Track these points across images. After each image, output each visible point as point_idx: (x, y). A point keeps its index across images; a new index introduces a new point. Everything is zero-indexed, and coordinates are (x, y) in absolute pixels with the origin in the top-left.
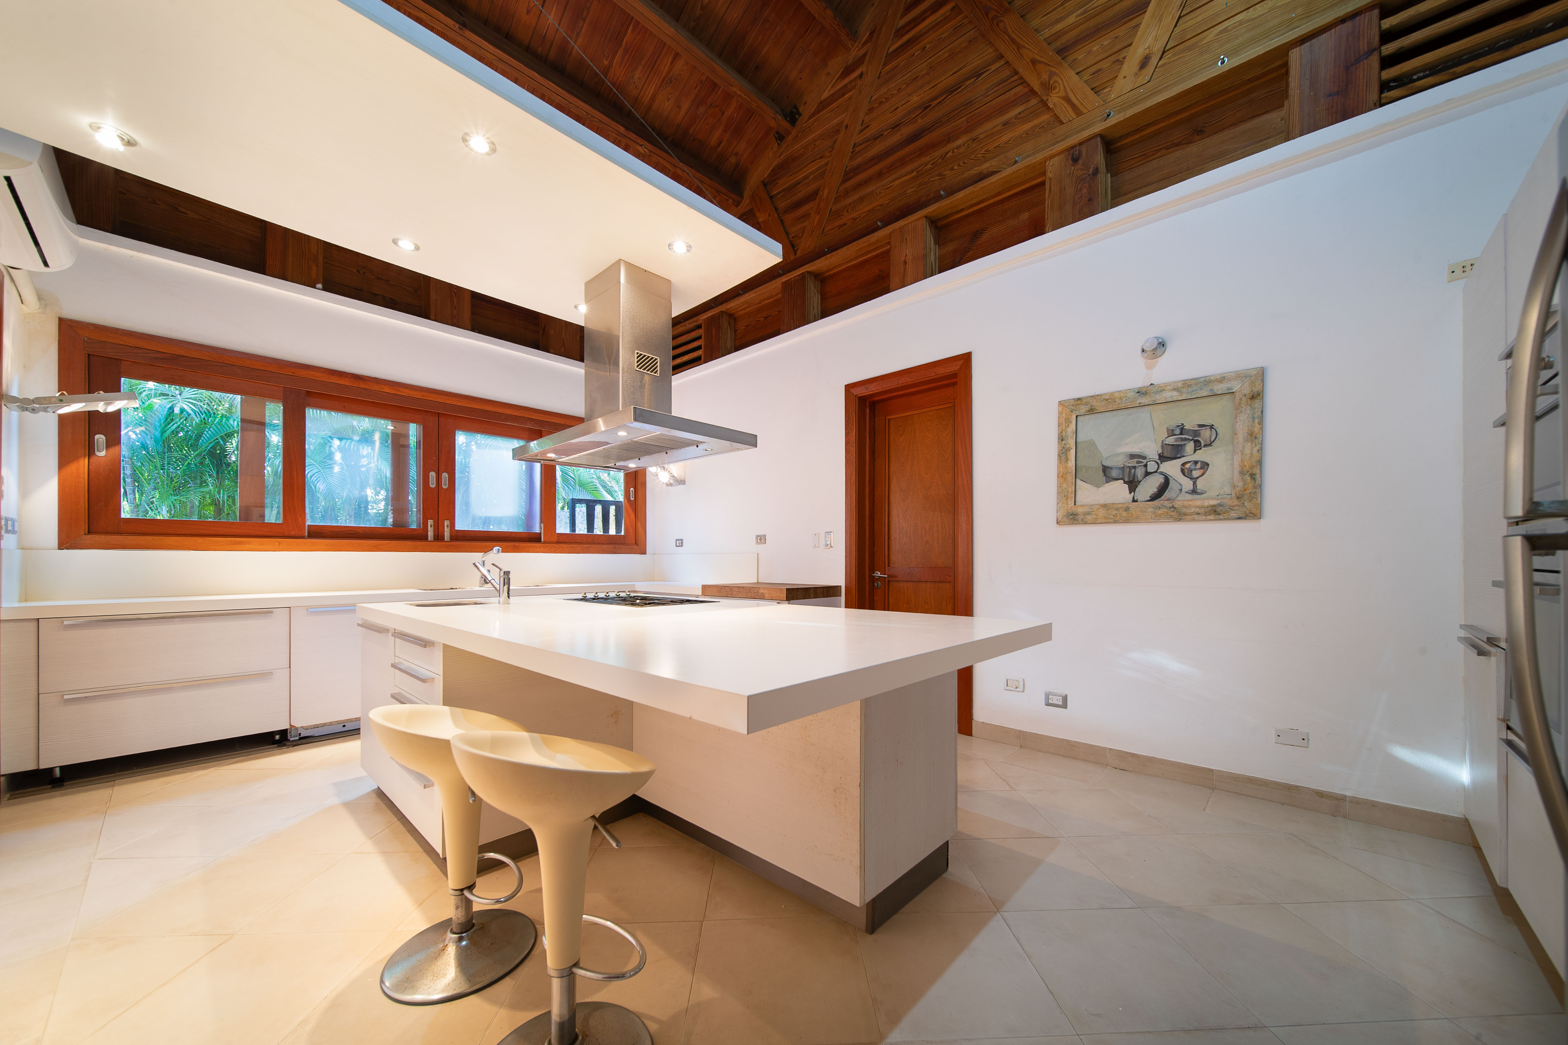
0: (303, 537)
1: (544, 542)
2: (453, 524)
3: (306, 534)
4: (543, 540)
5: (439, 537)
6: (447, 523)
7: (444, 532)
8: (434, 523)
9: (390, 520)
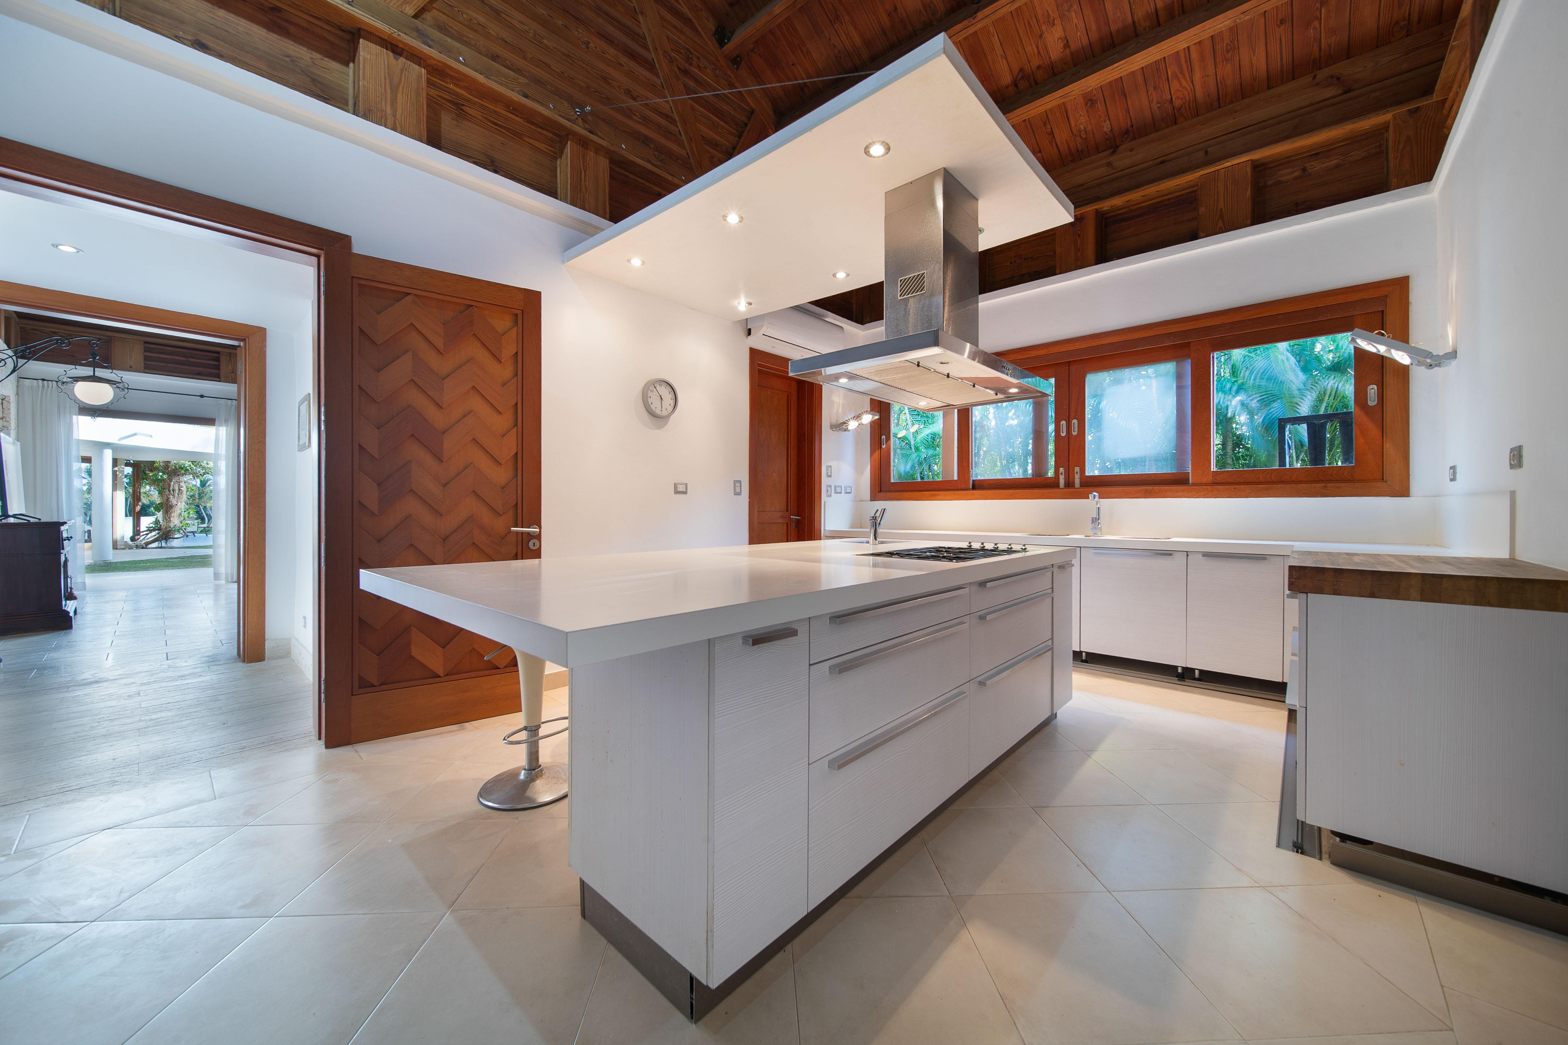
0: (968, 489)
1: (1192, 484)
2: (1083, 470)
3: (971, 487)
4: (1190, 482)
5: (1069, 484)
6: (1077, 469)
7: (1074, 478)
8: (1065, 471)
9: (1030, 471)
